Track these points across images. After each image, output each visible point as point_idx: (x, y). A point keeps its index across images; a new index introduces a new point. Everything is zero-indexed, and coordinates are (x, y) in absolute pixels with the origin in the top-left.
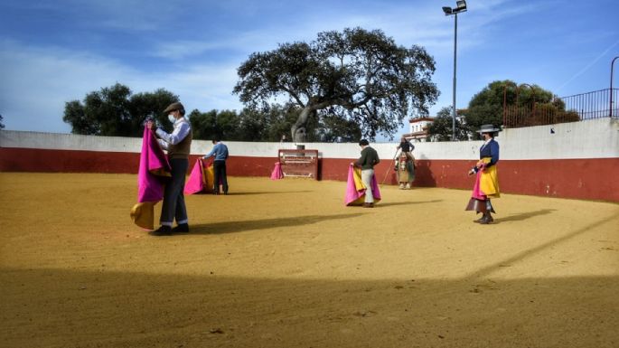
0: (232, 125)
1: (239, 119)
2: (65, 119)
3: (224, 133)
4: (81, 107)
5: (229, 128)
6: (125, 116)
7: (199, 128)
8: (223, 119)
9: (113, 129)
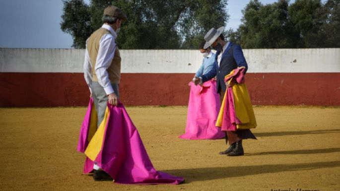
0: (314, 22)
1: (327, 11)
2: (64, 27)
3: (301, 36)
4: (86, 6)
5: (310, 27)
6: (148, 15)
7: (259, 30)
8: (299, 12)
9: (131, 39)
